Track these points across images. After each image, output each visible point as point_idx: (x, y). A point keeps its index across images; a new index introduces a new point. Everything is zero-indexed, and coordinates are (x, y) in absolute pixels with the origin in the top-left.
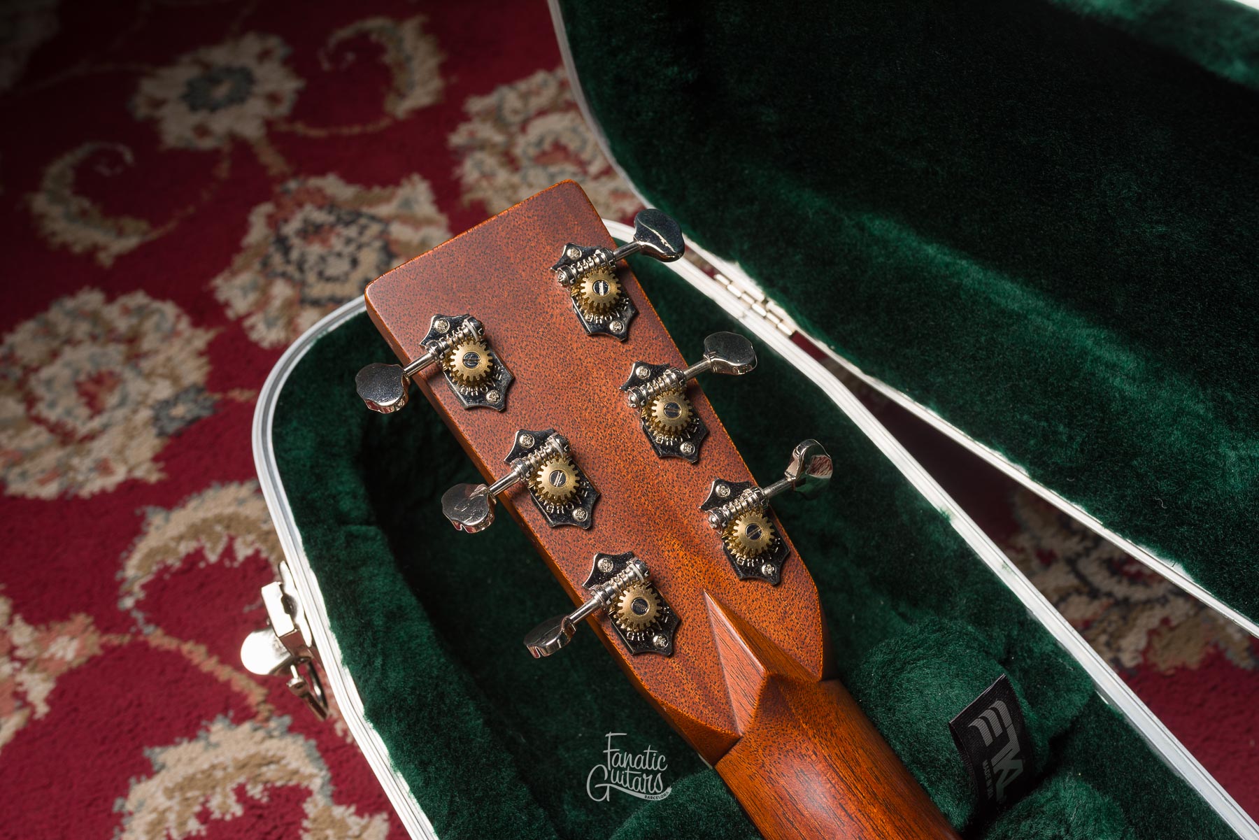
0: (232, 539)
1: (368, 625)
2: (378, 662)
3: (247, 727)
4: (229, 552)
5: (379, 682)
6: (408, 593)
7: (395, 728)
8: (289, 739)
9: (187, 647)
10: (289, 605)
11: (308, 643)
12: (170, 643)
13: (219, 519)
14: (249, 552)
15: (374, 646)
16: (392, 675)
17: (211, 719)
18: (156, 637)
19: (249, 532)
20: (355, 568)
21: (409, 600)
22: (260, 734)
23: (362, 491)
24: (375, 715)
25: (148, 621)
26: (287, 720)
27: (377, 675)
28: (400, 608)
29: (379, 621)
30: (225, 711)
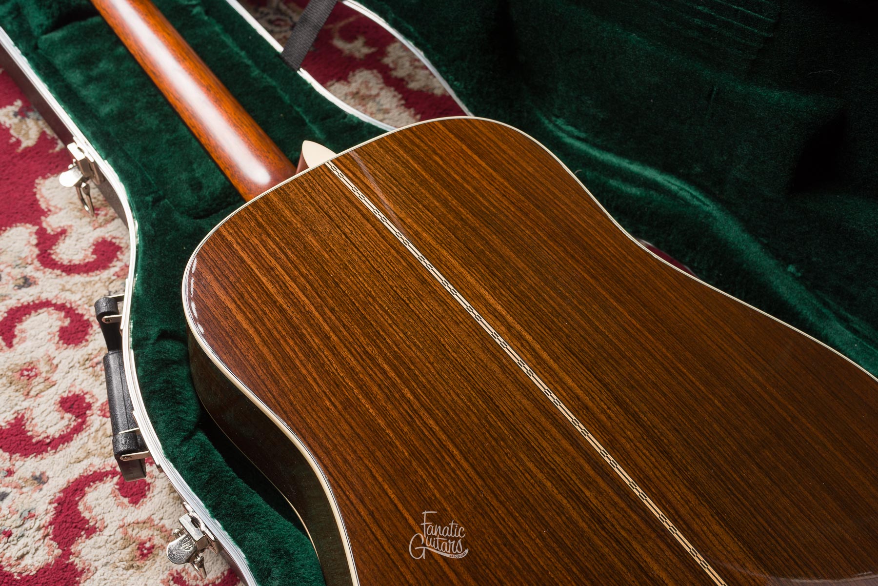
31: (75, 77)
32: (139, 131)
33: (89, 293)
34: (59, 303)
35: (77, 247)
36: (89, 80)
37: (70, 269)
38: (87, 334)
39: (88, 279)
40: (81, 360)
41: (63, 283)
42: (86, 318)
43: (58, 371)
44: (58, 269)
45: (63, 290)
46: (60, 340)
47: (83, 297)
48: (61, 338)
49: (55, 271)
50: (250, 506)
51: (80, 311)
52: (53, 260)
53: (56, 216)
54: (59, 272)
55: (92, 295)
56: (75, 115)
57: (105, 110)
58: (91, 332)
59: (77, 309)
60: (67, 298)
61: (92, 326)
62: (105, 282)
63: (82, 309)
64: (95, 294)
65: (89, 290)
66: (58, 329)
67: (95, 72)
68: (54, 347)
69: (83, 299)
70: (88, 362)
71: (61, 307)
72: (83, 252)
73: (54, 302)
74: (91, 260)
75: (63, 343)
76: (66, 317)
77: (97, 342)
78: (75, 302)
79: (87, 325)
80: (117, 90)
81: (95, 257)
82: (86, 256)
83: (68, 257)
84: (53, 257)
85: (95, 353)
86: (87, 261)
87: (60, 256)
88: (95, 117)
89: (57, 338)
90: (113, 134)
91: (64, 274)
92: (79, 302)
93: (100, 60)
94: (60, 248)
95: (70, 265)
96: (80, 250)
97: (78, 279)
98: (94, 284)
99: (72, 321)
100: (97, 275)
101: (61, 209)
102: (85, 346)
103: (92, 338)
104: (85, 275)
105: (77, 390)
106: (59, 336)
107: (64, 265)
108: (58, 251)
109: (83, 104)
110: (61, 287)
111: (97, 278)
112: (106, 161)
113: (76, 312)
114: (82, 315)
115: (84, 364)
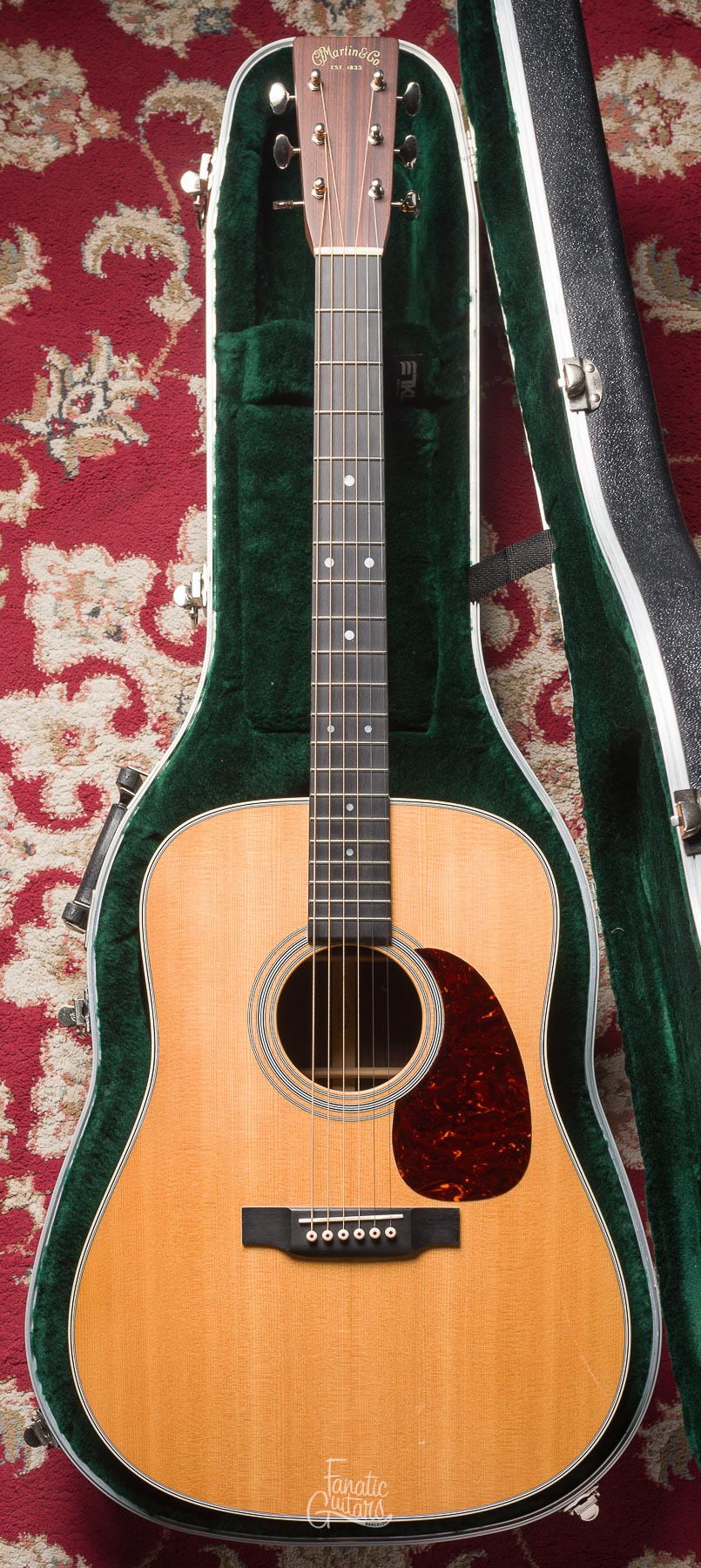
0: (202, 118)
1: (233, 196)
2: (230, 213)
3: (165, 220)
4: (198, 124)
5: (226, 221)
6: (256, 193)
7: (222, 242)
8: (180, 238)
9: (156, 162)
10: (210, 167)
11: (209, 189)
12: (150, 155)
13: (201, 102)
14: (207, 131)
15: (232, 206)
16: (232, 222)
17: (151, 206)
18: (145, 147)
19: (212, 120)
20: (242, 169)
21: (255, 197)
22: (169, 228)
23: (262, 136)
24: (218, 232)
25: (145, 137)
26: (183, 229)
27: (227, 218)
28: (250, 197)
29: (238, 197)
30: (159, 206)
31: (247, 483)
32: (265, 593)
33: (163, 685)
34: (132, 677)
35: (182, 620)
36: (258, 495)
37: (162, 644)
38: (138, 729)
39: (171, 666)
40: (119, 755)
41: (148, 656)
42: (146, 710)
43: (94, 752)
44: (151, 637)
45: (144, 664)
46: (112, 721)
47: (156, 685)
48: (114, 719)
49: (148, 638)
50: (128, 1025)
51: (145, 699)
52: (154, 623)
53: (184, 567)
54: (151, 641)
55: (165, 688)
56: (219, 538)
57: (250, 545)
58: (142, 730)
59: (144, 695)
60: (143, 677)
61: (146, 724)
62: (185, 680)
63: (149, 698)
64: (168, 687)
65: (166, 680)
66: (116, 706)
67: (269, 489)
68: (103, 724)
69: (155, 688)
70: (122, 761)
71: (131, 684)
72: (185, 630)
73: (129, 673)
74: (186, 645)
75: (113, 726)
76: (130, 698)
77: (142, 744)
78: (147, 686)
79: (143, 719)
80: (276, 525)
81: (192, 642)
82: (184, 637)
83: (168, 627)
84: (156, 618)
85: (134, 755)
86: (182, 643)
87: (162, 621)
88: (237, 549)
89: (111, 718)
90: (241, 581)
91: (154, 646)
92: (150, 689)
93: (282, 473)
94: (167, 612)
95: (164, 639)
96: (183, 626)
97: (163, 660)
98: (173, 677)
99: (132, 707)
100: (181, 667)
101: (193, 561)
102: (129, 741)
103: (140, 737)
104: (172, 660)
105: (99, 783)
106: (114, 714)
107: (159, 635)
108: (163, 613)
109: (236, 524)
110: (143, 660)
111: (180, 670)
112: (215, 613)
113: (142, 698)
114: (145, 706)
115: (118, 761)
